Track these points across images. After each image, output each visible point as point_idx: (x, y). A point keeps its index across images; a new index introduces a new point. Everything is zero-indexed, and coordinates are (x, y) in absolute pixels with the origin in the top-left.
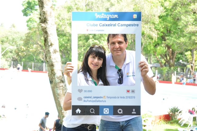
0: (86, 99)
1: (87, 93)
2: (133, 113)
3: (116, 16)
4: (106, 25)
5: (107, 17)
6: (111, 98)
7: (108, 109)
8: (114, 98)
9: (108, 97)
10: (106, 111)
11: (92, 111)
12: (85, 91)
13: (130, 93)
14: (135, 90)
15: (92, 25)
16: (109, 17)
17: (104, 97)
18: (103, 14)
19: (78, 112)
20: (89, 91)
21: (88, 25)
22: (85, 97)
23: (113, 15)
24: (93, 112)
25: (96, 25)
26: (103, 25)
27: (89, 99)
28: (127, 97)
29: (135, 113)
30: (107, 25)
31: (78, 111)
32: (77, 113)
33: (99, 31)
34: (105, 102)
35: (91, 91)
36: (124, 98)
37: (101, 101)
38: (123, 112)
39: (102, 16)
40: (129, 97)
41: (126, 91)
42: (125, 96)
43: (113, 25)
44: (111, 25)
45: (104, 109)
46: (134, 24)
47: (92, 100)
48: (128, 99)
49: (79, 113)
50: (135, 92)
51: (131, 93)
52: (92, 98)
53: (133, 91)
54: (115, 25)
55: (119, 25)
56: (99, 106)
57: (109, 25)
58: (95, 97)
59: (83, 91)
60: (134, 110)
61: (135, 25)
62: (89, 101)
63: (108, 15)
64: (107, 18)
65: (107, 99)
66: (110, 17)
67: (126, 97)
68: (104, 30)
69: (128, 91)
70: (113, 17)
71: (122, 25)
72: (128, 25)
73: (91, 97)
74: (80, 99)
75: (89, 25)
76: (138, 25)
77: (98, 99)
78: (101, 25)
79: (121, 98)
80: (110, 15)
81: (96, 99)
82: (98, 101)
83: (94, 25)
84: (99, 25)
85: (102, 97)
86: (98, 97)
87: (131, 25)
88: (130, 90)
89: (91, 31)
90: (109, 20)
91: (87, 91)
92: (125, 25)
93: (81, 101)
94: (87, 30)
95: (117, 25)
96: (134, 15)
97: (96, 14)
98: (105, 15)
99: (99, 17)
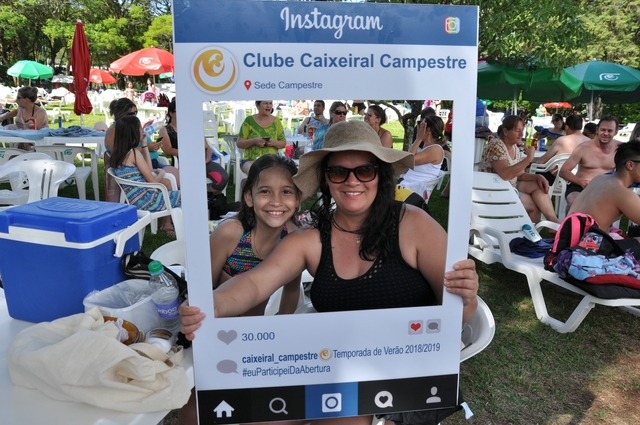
0: (252, 366)
1: (255, 342)
2: (430, 400)
3: (373, 22)
4: (329, 62)
5: (334, 26)
6: (349, 354)
7: (338, 396)
8: (362, 354)
9: (339, 354)
10: (332, 403)
11: (278, 405)
12: (247, 337)
13: (421, 332)
14: (439, 320)
15: (267, 63)
16: (341, 26)
17: (324, 353)
18: (315, 13)
19: (224, 413)
20: (263, 336)
21: (250, 60)
22: (250, 360)
23: (362, 18)
24: (283, 410)
25: (289, 62)
26: (319, 62)
27: (265, 365)
29: (437, 400)
30: (337, 62)
31: (224, 408)
32: (219, 415)
33: (299, 86)
35: (269, 336)
36: (398, 351)
37: (311, 370)
38: (393, 403)
39: (311, 18)
40: (420, 348)
41: (407, 327)
42: (403, 345)
43: (359, 62)
44: (352, 62)
46: (448, 60)
47: (275, 367)
48: (415, 355)
49: (229, 415)
51: (428, 332)
52: (276, 359)
53: (433, 326)
54: (367, 62)
55: (386, 61)
56: (303, 387)
57: (343, 62)
58: (286, 358)
59: (240, 337)
60: (434, 390)
61: (451, 63)
62: (265, 373)
63: (341, 18)
64: (334, 30)
65: (333, 362)
66: (346, 28)
67: (405, 350)
68: (320, 86)
69: (416, 327)
70: (362, 26)
71: (398, 63)
72: (422, 63)
73: (271, 359)
74: (227, 366)
75: (255, 60)
76: (462, 64)
77: (299, 364)
78: (307, 60)
79: (389, 351)
80: (346, 17)
81: (291, 363)
82: (298, 371)
83: (279, 61)
84: (297, 61)
85: (315, 356)
86: (300, 357)
87: (437, 64)
88: (422, 321)
89: (262, 86)
90: (343, 41)
91: (255, 337)
92: (409, 60)
93: (233, 373)
94: (248, 84)
95: (377, 61)
96: (449, 18)
97: (287, 9)
98: (324, 16)
99: (300, 26)
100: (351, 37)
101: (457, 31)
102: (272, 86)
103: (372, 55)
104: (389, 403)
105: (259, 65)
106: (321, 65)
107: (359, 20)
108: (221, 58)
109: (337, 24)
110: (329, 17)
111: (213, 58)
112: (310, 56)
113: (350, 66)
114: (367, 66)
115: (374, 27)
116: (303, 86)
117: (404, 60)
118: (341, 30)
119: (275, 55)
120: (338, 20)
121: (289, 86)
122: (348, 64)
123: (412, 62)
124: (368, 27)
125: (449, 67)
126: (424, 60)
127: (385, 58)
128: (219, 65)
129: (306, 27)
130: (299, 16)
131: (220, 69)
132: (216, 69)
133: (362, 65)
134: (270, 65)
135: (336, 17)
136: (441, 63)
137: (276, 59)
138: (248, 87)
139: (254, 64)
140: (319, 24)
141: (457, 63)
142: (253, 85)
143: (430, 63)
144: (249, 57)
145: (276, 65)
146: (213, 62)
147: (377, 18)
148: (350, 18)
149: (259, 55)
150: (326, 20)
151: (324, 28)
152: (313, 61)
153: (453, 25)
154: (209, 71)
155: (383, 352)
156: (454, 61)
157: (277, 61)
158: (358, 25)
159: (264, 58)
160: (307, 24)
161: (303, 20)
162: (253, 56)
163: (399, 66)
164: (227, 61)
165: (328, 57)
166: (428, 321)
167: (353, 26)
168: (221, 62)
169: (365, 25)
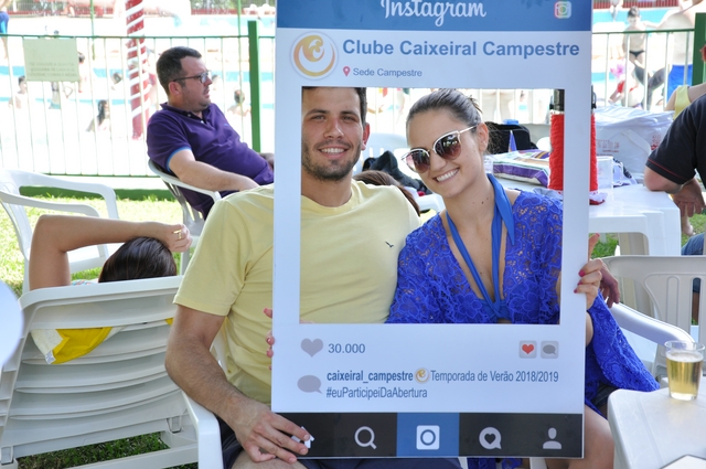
0: (338, 385)
1: (343, 355)
2: (547, 445)
3: (476, 9)
4: (429, 50)
6: (449, 377)
7: (436, 429)
8: (464, 377)
9: (438, 377)
10: (428, 438)
11: (365, 437)
12: (335, 348)
13: (534, 356)
14: (557, 343)
15: (367, 50)
16: (442, 13)
17: (420, 373)
20: (352, 348)
21: (349, 47)
22: (335, 377)
23: (464, 5)
24: (371, 443)
25: (388, 49)
26: (419, 50)
27: (353, 385)
28: (522, 376)
29: (557, 446)
30: (437, 50)
33: (398, 74)
34: (425, 395)
35: (359, 348)
36: (507, 377)
37: (405, 394)
38: (501, 443)
39: (412, 6)
40: (533, 376)
41: (517, 348)
42: (512, 371)
43: (460, 50)
44: (454, 49)
45: (420, 429)
47: (364, 387)
48: (528, 383)
50: (561, 350)
51: (543, 357)
52: (366, 378)
53: (550, 349)
54: (469, 50)
55: (489, 48)
56: (395, 414)
57: (443, 50)
58: (377, 377)
59: (326, 348)
60: (552, 433)
61: (561, 50)
62: (352, 394)
63: (442, 5)
64: (435, 18)
65: (432, 386)
66: (447, 15)
67: (516, 376)
68: (420, 74)
69: (528, 349)
70: (464, 13)
71: (502, 51)
72: (529, 50)
73: (360, 377)
74: (308, 384)
75: (355, 46)
76: (574, 50)
77: (392, 385)
78: (406, 47)
79: (496, 377)
80: (448, 4)
81: (382, 383)
82: (390, 394)
83: (378, 49)
84: (397, 49)
85: (411, 376)
86: (393, 377)
87: (546, 51)
88: (535, 342)
89: (362, 73)
90: (444, 28)
91: (344, 349)
92: (515, 48)
93: (316, 393)
94: (346, 71)
95: (479, 49)
96: (560, 3)
98: (425, 4)
99: (401, 14)
100: (452, 24)
101: (569, 16)
102: (370, 73)
103: (475, 43)
104: (496, 444)
105: (358, 52)
106: (421, 53)
107: (461, 8)
108: (321, 44)
109: (439, 12)
110: (430, 5)
111: (313, 43)
112: (410, 44)
113: (451, 53)
114: (469, 53)
115: (476, 14)
116: (402, 73)
117: (509, 47)
118: (442, 17)
119: (375, 42)
120: (439, 7)
121: (387, 73)
122: (449, 51)
123: (518, 49)
124: (470, 14)
125: (559, 54)
126: (532, 47)
127: (489, 46)
128: (318, 51)
129: (407, 14)
130: (399, 4)
131: (320, 54)
132: (316, 55)
133: (463, 53)
134: (370, 52)
135: (437, 4)
136: (550, 50)
137: (375, 46)
138: (347, 73)
139: (353, 50)
140: (419, 11)
141: (568, 50)
142: (352, 72)
143: (538, 50)
144: (349, 44)
145: (375, 52)
146: (313, 47)
147: (481, 5)
148: (452, 6)
149: (358, 41)
150: (426, 8)
151: (425, 15)
152: (413, 49)
153: (564, 10)
154: (309, 56)
155: (489, 377)
156: (565, 47)
157: (376, 48)
158: (461, 11)
159: (364, 45)
160: (407, 11)
161: (403, 7)
162: (353, 42)
163: (504, 53)
164: (326, 47)
165: (428, 44)
166: (543, 342)
167: (454, 12)
168: (321, 48)
169: (467, 12)
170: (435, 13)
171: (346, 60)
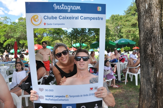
0: (48, 98)
1: (48, 92)
2: (95, 107)
3: (78, 8)
4: (66, 18)
6: (74, 96)
7: (71, 107)
8: (77, 96)
9: (71, 96)
12: (46, 90)
13: (93, 90)
15: (50, 18)
16: (70, 9)
17: (67, 96)
18: (63, 5)
20: (50, 90)
21: (45, 18)
22: (47, 96)
23: (75, 7)
25: (56, 18)
26: (64, 18)
27: (51, 98)
29: (97, 107)
30: (69, 18)
33: (58, 24)
34: (68, 100)
35: (52, 90)
36: (87, 95)
37: (63, 100)
39: (62, 7)
40: (93, 94)
41: (89, 89)
42: (88, 94)
43: (75, 18)
44: (73, 18)
45: (67, 107)
46: (98, 18)
47: (54, 99)
48: (91, 96)
51: (95, 90)
52: (54, 97)
54: (77, 18)
55: (82, 18)
56: (61, 104)
57: (70, 18)
58: (57, 97)
59: (44, 90)
60: (96, 105)
61: (99, 18)
62: (51, 100)
63: (70, 6)
64: (68, 10)
65: (69, 98)
66: (71, 9)
67: (89, 95)
68: (64, 24)
69: (91, 89)
70: (75, 9)
71: (85, 18)
72: (91, 19)
73: (53, 96)
74: (41, 97)
75: (47, 17)
76: (102, 19)
77: (60, 98)
78: (60, 18)
79: (85, 95)
80: (71, 6)
81: (58, 98)
82: (60, 100)
83: (53, 18)
84: (58, 18)
85: (64, 96)
86: (60, 97)
87: (95, 19)
88: (93, 87)
89: (49, 24)
90: (70, 12)
91: (48, 90)
92: (88, 18)
93: (43, 99)
94: (45, 24)
95: (79, 18)
96: (99, 7)
97: (55, 4)
98: (65, 6)
99: (59, 9)
100: (72, 11)
101: (101, 10)
102: (51, 24)
103: (78, 16)
105: (48, 19)
106: (64, 19)
107: (74, 7)
108: (38, 17)
109: (69, 8)
110: (66, 6)
111: (36, 17)
112: (61, 16)
113: (72, 19)
114: (77, 19)
115: (78, 9)
116: (60, 24)
117: (87, 18)
118: (70, 10)
119: (52, 16)
120: (69, 7)
121: (56, 24)
122: (72, 18)
123: (89, 18)
125: (98, 20)
126: (92, 18)
127: (82, 17)
128: (37, 19)
129: (60, 9)
131: (38, 20)
132: (37, 20)
134: (51, 19)
135: (68, 6)
136: (96, 19)
137: (52, 17)
138: (45, 25)
139: (46, 18)
140: (64, 8)
141: (100, 19)
142: (46, 24)
143: (94, 18)
144: (45, 17)
145: (52, 19)
146: (36, 18)
147: (79, 7)
148: (72, 7)
149: (48, 16)
152: (62, 18)
153: (100, 9)
154: (35, 20)
155: (83, 96)
156: (100, 18)
157: (52, 18)
158: (74, 8)
159: (49, 17)
160: (61, 8)
161: (59, 7)
162: (46, 16)
164: (39, 18)
165: (66, 17)
166: (95, 87)
167: (73, 8)
168: (38, 18)
169: (76, 8)
170: (68, 9)
171: (45, 21)
